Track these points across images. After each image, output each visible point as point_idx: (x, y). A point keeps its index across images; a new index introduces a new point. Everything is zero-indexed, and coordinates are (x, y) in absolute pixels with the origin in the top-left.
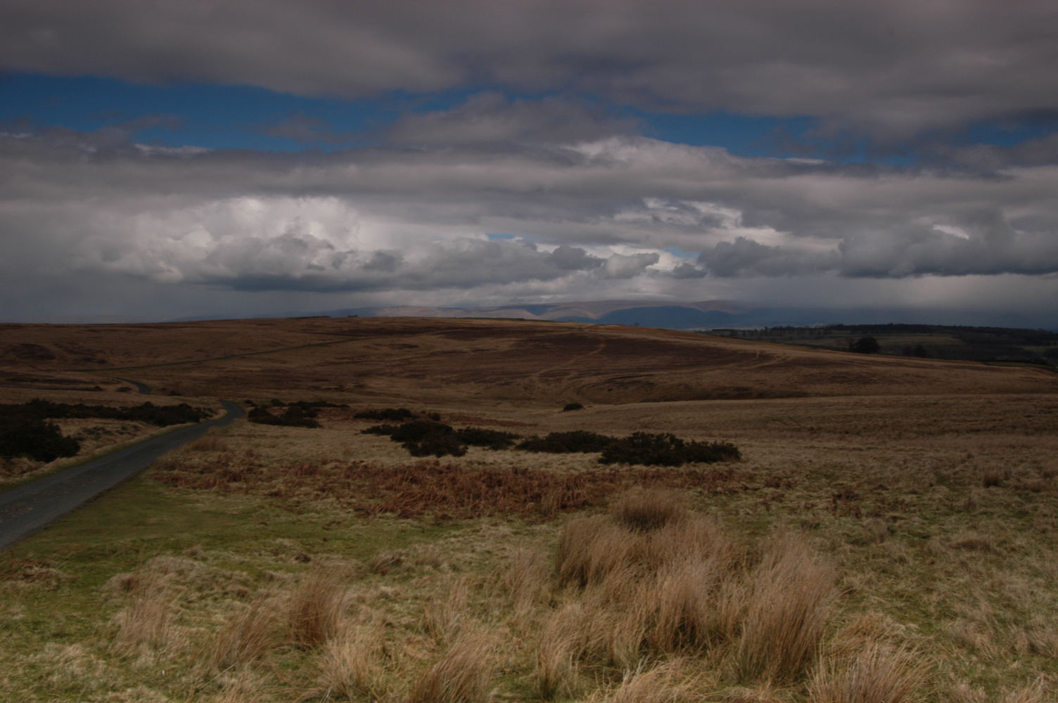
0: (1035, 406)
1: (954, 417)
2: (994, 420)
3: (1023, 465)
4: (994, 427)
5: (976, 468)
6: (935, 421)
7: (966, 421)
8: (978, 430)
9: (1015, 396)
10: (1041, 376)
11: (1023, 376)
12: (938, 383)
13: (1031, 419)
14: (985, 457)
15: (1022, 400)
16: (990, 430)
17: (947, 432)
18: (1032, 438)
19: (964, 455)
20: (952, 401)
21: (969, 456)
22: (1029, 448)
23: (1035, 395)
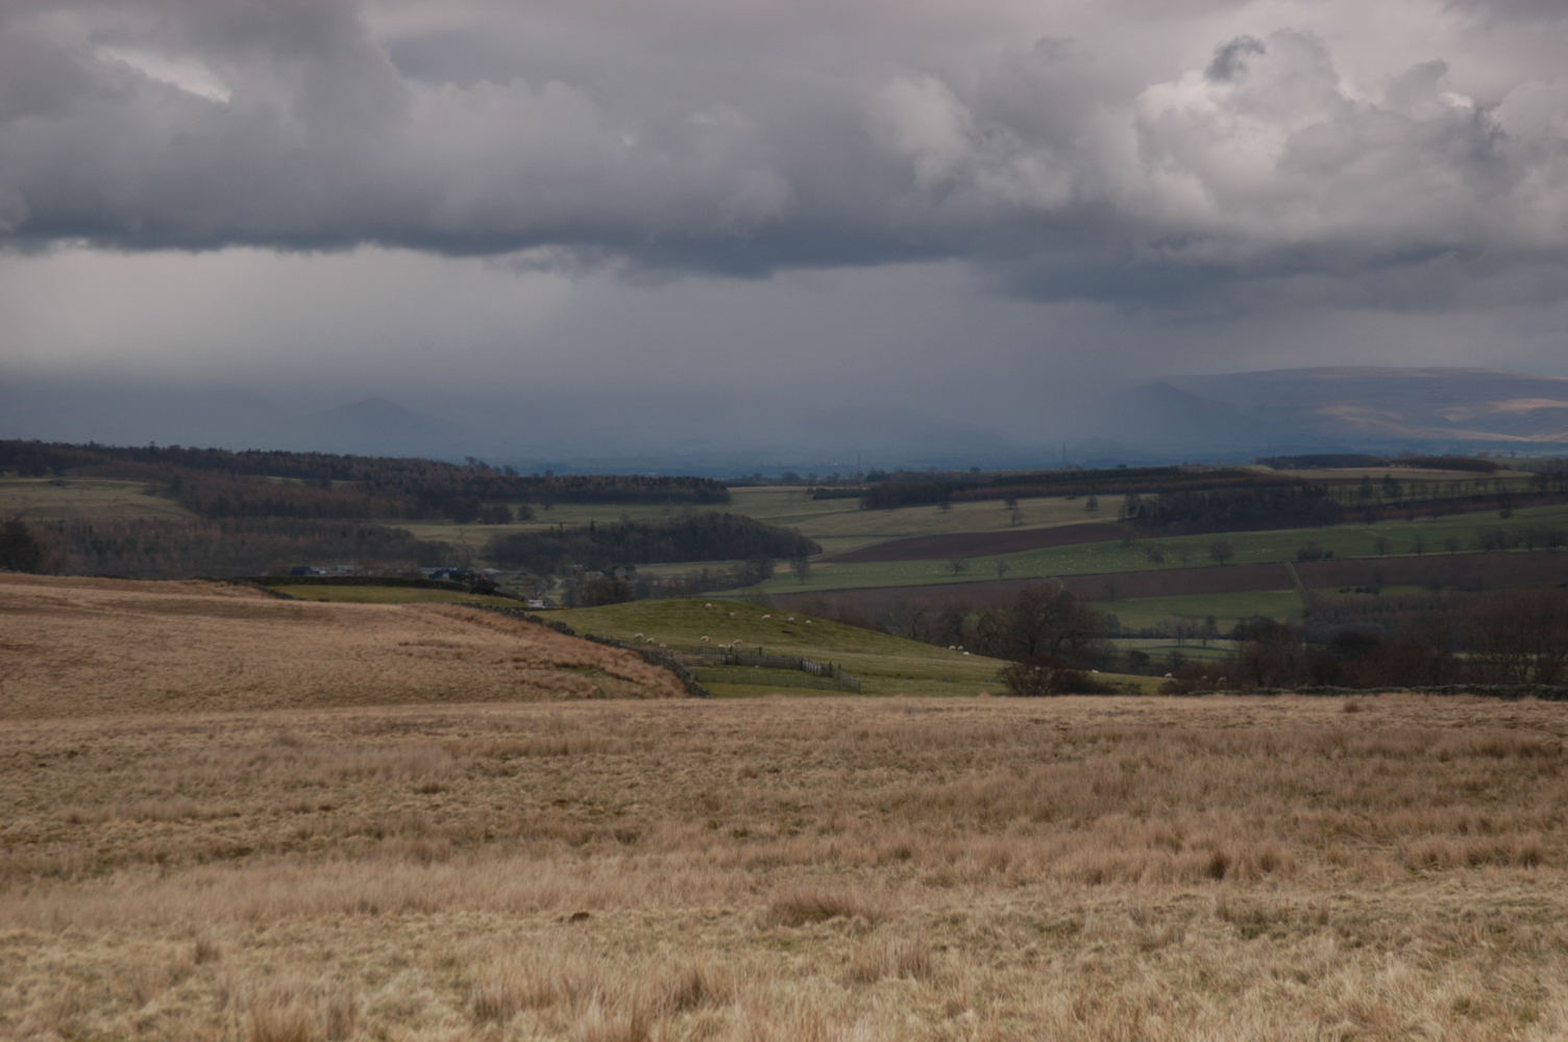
0: (453, 750)
1: (148, 805)
2: (305, 809)
3: (404, 974)
4: (303, 835)
5: (224, 996)
6: (74, 821)
7: (194, 816)
8: (242, 852)
9: (378, 713)
10: (477, 637)
11: (411, 636)
12: (90, 672)
13: (437, 798)
14: (265, 954)
15: (407, 727)
16: (287, 847)
17: (122, 862)
18: (441, 873)
19: (183, 949)
20: (144, 742)
21: (203, 954)
22: (430, 909)
23: (453, 710)
